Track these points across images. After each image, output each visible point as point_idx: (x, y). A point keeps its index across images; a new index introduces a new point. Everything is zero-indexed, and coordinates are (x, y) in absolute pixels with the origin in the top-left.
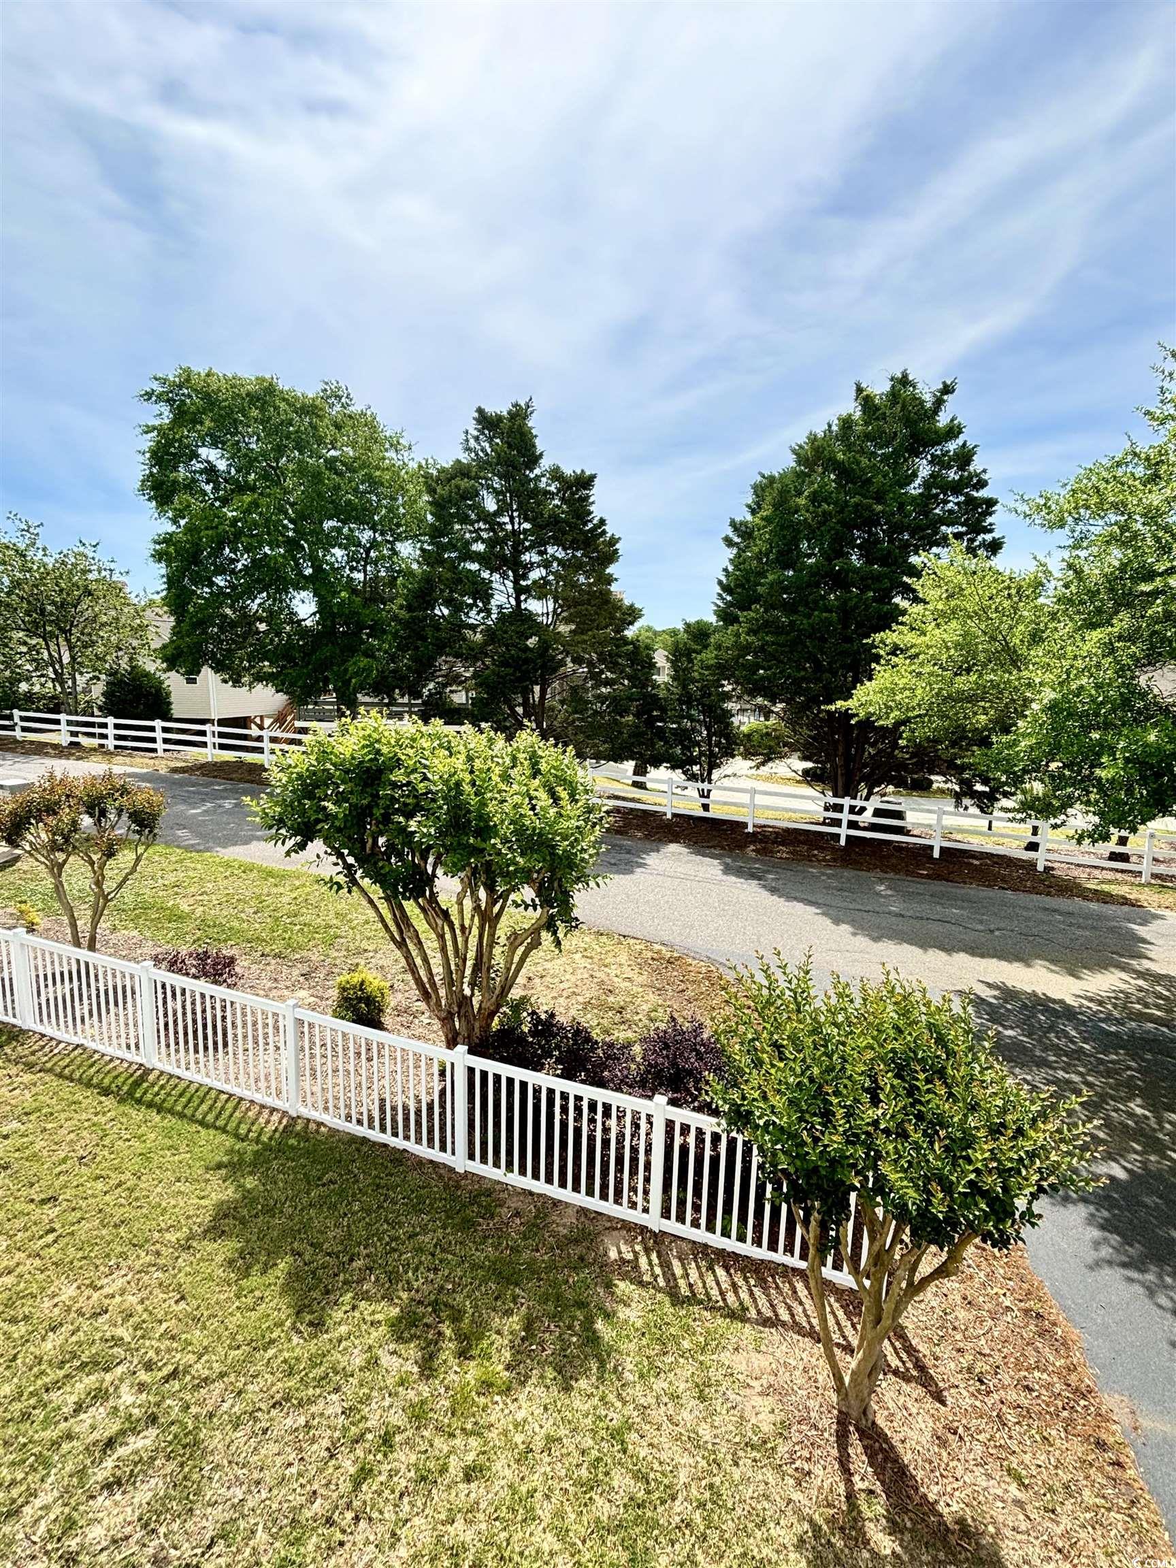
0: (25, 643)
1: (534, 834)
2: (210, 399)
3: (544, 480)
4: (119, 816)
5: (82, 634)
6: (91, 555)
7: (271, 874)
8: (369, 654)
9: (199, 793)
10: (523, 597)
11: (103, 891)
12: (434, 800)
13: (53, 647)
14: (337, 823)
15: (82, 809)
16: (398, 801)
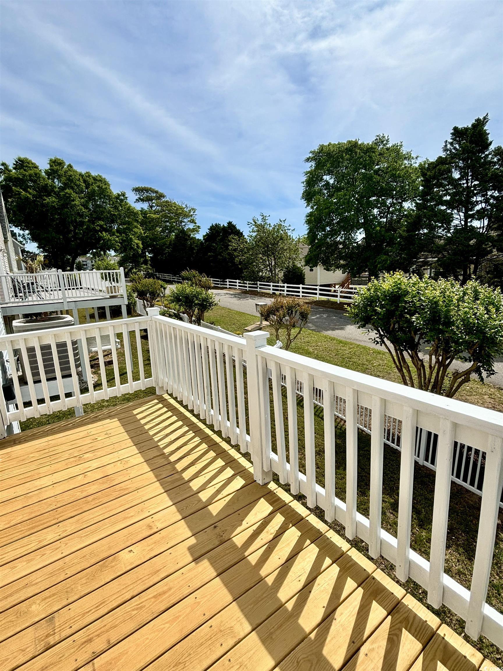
0: (262, 259)
1: (474, 326)
2: (329, 155)
3: (490, 156)
5: (279, 254)
6: (283, 224)
7: (341, 342)
8: (386, 253)
9: (314, 311)
10: (469, 220)
12: (423, 309)
13: (270, 259)
14: (380, 317)
16: (407, 309)
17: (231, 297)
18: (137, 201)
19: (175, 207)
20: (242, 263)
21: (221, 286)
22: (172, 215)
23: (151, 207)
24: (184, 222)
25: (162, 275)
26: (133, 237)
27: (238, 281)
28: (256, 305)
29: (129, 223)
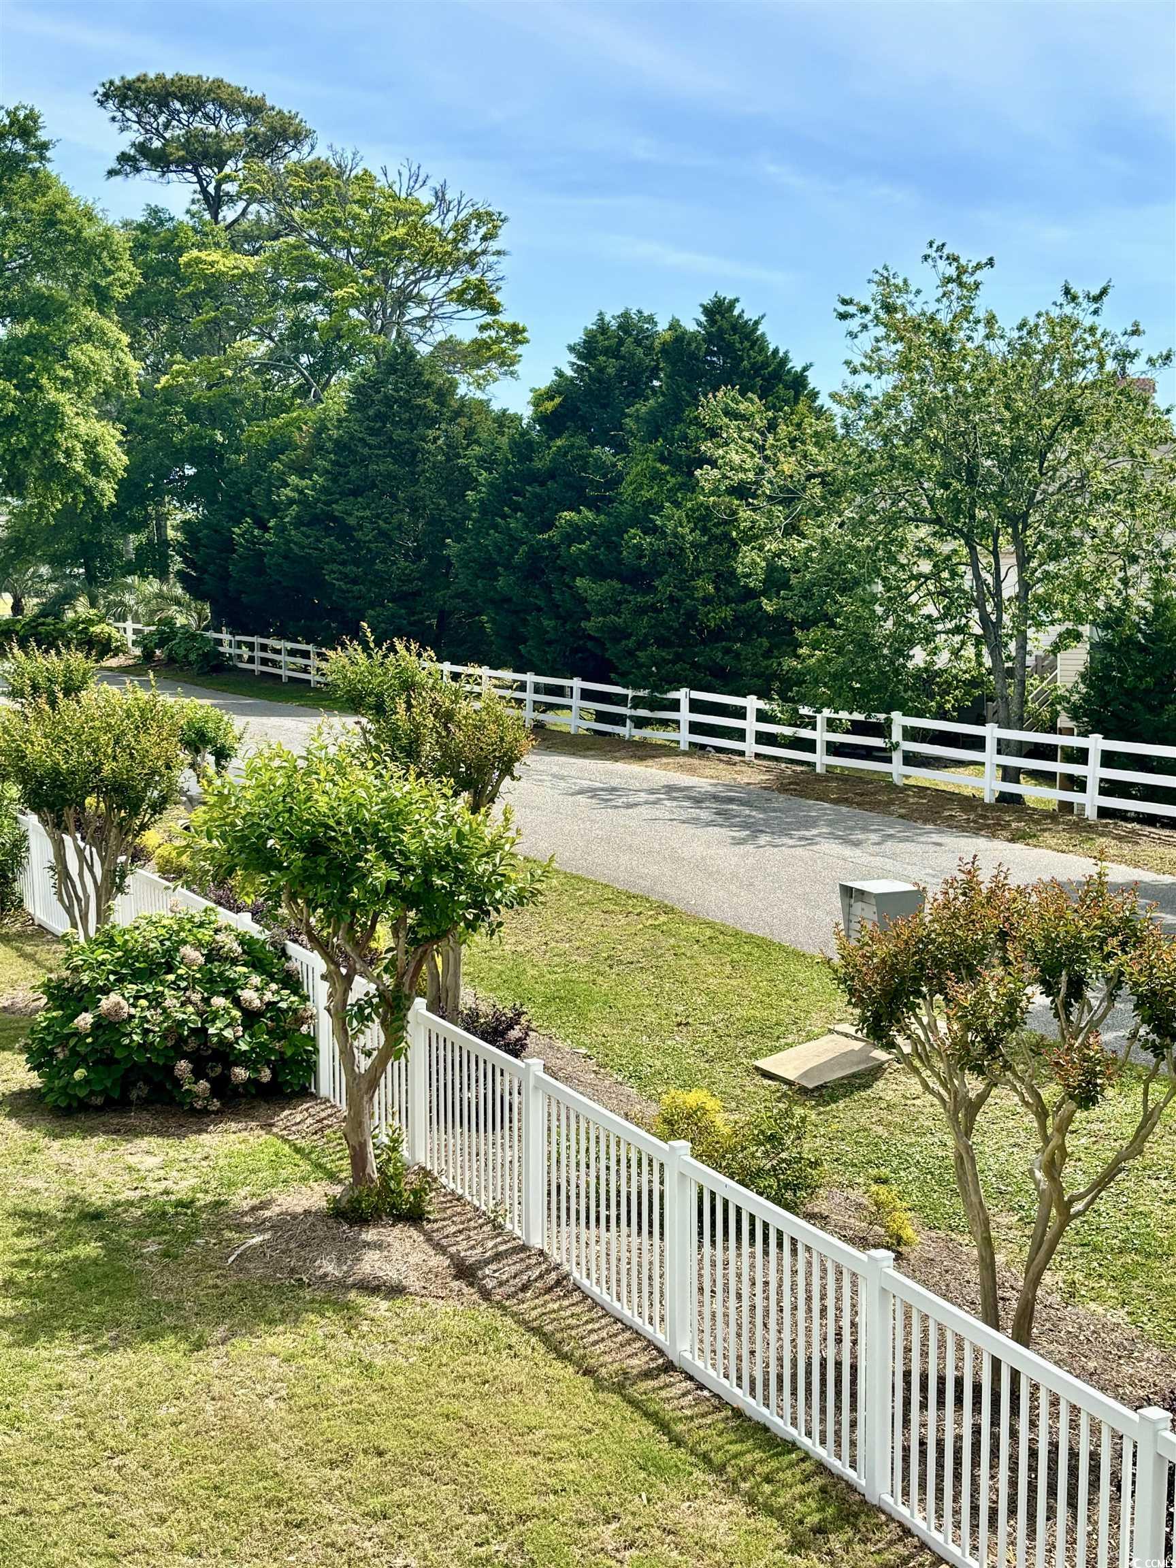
0: (929, 553)
4: (1111, 997)
5: (1052, 525)
6: (1088, 321)
11: (1060, 1191)
13: (985, 559)
15: (1031, 972)
17: (695, 821)
18: (127, 163)
19: (363, 203)
20: (786, 585)
21: (638, 734)
22: (342, 254)
23: (214, 203)
24: (420, 301)
25: (251, 646)
26: (63, 398)
27: (752, 703)
28: (847, 892)
29: (44, 309)
